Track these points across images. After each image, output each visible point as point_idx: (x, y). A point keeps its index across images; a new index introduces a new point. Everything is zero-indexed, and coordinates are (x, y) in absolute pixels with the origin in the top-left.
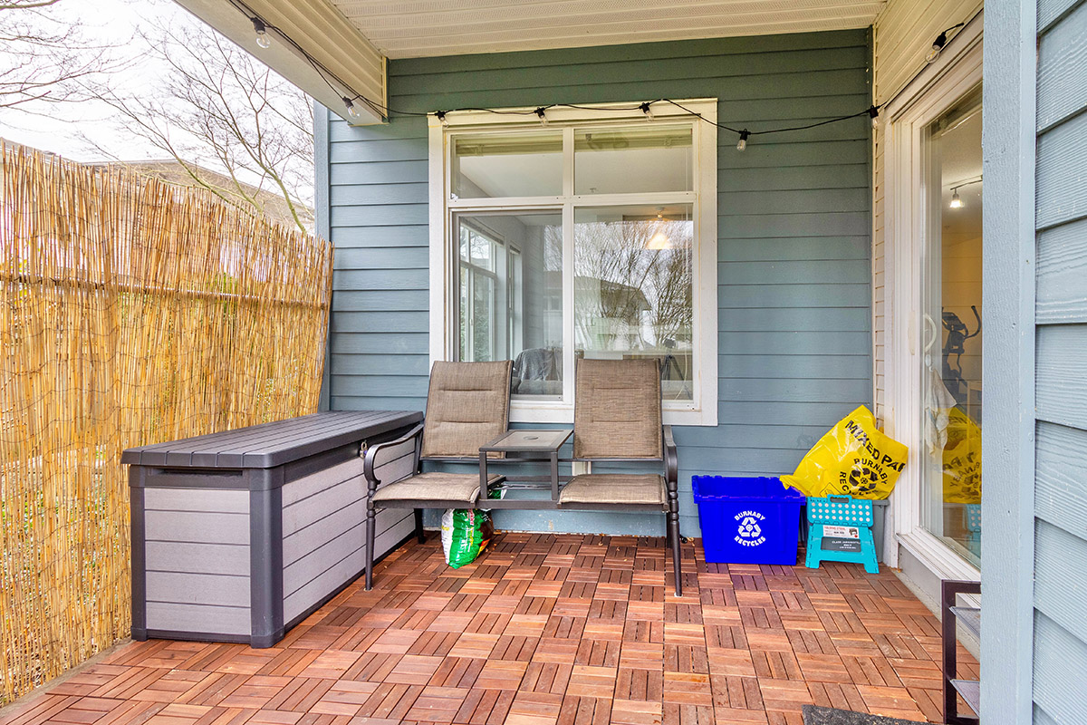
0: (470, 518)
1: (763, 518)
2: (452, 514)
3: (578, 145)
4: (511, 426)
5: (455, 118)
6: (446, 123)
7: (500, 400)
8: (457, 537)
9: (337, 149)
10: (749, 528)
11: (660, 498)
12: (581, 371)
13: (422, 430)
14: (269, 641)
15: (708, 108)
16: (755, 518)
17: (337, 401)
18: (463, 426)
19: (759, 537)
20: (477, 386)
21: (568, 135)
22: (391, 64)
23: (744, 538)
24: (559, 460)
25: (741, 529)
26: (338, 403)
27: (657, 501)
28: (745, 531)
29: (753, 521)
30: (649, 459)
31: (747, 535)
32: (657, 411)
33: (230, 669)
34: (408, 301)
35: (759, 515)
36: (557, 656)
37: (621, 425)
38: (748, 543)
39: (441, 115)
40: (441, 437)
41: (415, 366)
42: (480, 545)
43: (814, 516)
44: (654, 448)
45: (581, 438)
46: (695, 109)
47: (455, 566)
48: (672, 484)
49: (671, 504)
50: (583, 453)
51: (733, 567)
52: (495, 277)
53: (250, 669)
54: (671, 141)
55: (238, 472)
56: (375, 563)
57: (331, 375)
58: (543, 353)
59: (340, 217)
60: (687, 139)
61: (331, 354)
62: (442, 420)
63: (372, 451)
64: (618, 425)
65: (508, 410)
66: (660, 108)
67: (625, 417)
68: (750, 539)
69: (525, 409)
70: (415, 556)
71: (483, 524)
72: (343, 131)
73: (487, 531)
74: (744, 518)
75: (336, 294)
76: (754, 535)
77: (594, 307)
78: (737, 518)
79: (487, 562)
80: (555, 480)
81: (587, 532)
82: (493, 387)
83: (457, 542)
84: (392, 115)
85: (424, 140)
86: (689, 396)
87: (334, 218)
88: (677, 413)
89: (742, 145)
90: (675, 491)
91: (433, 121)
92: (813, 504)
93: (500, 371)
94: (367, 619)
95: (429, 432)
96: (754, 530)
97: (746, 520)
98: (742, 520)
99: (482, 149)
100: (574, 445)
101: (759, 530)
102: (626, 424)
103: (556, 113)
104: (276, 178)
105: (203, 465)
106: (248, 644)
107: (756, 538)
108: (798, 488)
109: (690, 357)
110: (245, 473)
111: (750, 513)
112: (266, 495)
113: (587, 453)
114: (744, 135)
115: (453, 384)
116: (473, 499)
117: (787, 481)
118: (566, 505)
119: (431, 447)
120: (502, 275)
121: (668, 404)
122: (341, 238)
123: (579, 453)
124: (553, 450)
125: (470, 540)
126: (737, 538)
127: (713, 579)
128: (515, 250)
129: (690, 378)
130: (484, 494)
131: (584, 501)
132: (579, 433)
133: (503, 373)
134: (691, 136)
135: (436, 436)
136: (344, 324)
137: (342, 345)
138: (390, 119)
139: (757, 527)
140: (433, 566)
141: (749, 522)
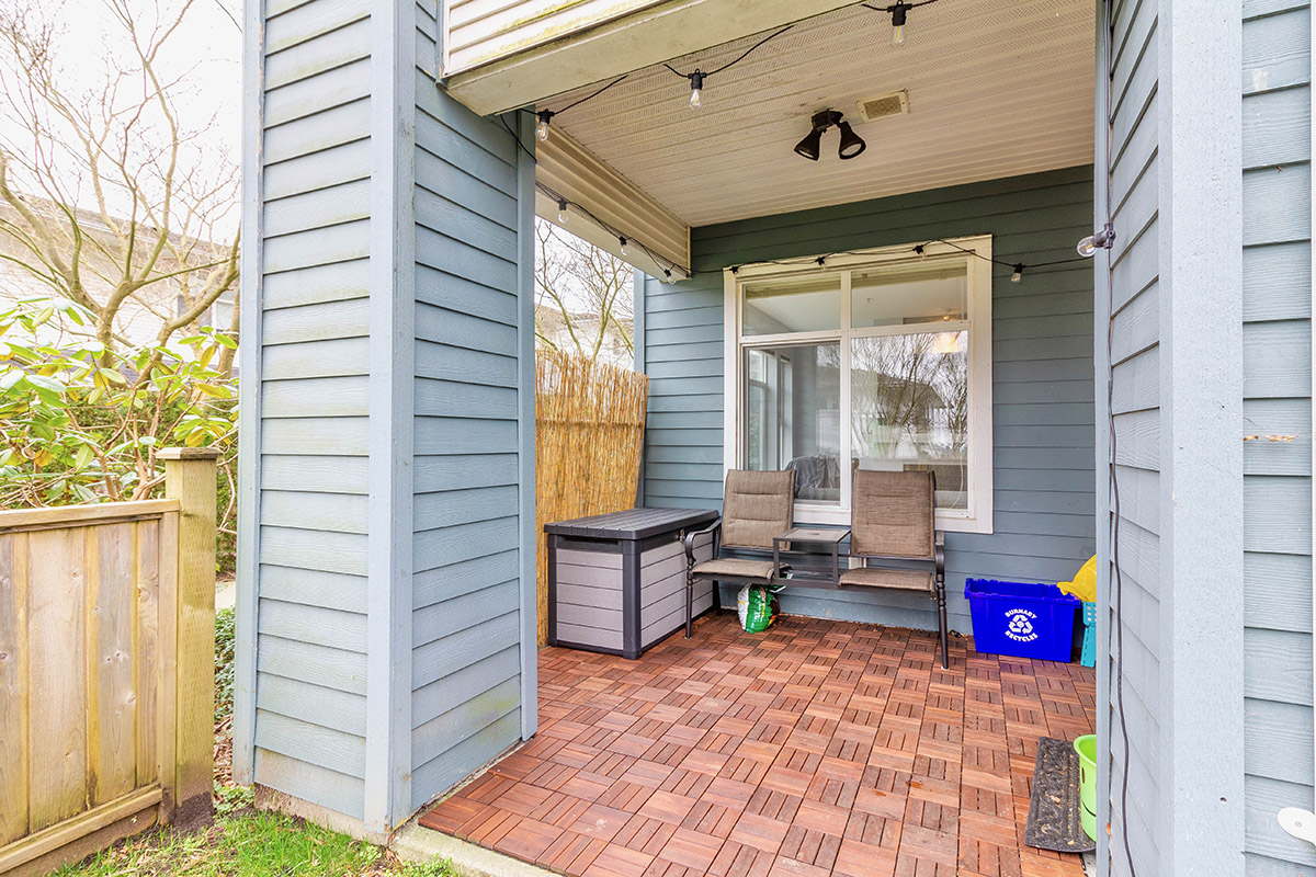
0: (762, 595)
1: (1034, 616)
2: (747, 591)
3: (855, 283)
4: (794, 525)
5: (748, 270)
6: (738, 275)
7: (785, 503)
8: (751, 610)
9: (651, 301)
10: (1020, 624)
11: (928, 587)
12: (857, 480)
13: (720, 525)
14: (634, 655)
15: (983, 245)
16: (1026, 616)
17: (649, 500)
18: (754, 522)
19: (1031, 633)
20: (766, 490)
21: (846, 277)
22: (694, 231)
23: (1015, 633)
24: (839, 555)
25: (1011, 625)
26: (650, 502)
27: (925, 588)
28: (1016, 627)
29: (1024, 619)
30: (921, 558)
31: (1019, 630)
32: (930, 517)
33: (615, 666)
34: (705, 421)
35: (1030, 614)
36: (839, 688)
37: (895, 528)
38: (1020, 638)
39: (735, 270)
40: (735, 530)
41: (709, 473)
42: (770, 618)
43: (1089, 619)
44: (926, 549)
45: (858, 537)
46: (968, 247)
47: (751, 631)
48: (940, 576)
49: (938, 592)
50: (860, 550)
51: (1001, 657)
52: (766, 388)
53: (628, 668)
54: (943, 273)
55: (614, 541)
56: (693, 620)
57: (645, 480)
58: (815, 461)
59: (654, 355)
60: (963, 271)
61: (645, 463)
62: (736, 518)
63: (690, 536)
64: (892, 528)
65: (791, 512)
66: (934, 248)
67: (899, 520)
68: (1021, 634)
69: (807, 512)
70: (717, 623)
71: (772, 601)
72: (656, 287)
73: (775, 607)
74: (1015, 615)
75: (649, 415)
76: (1025, 631)
77: (872, 408)
78: (1008, 615)
79: (775, 632)
80: (835, 570)
81: (863, 621)
82: (779, 491)
83: (750, 611)
84: (694, 272)
85: (720, 290)
86: (964, 506)
87: (648, 355)
88: (949, 520)
89: (1017, 278)
90: (943, 582)
91: (728, 274)
92: (1089, 608)
93: (785, 479)
94: (693, 653)
95: (726, 526)
96: (1025, 627)
97: (1017, 618)
98: (1012, 616)
99: (768, 292)
100: (853, 544)
101: (1030, 627)
102: (900, 528)
103: (835, 260)
104: (556, 298)
105: (593, 536)
106: (622, 656)
107: (1027, 635)
108: (1075, 593)
109: (965, 468)
110: (620, 543)
111: (1021, 611)
112: (633, 558)
113: (863, 550)
114: (1019, 268)
115: (745, 488)
116: (769, 576)
117: (1064, 588)
118: (845, 586)
119: (728, 538)
120: (773, 384)
121: (940, 512)
122: (654, 372)
123: (856, 550)
124: (833, 543)
125: (761, 615)
126: (1008, 633)
127: (982, 663)
128: (784, 358)
129: (965, 489)
130: (778, 573)
131: (861, 583)
132: (856, 534)
133: (787, 481)
134: (966, 268)
135: (733, 530)
136: (655, 439)
137: (654, 455)
138: (692, 275)
139: (1028, 624)
140: (733, 630)
141: (1020, 619)
